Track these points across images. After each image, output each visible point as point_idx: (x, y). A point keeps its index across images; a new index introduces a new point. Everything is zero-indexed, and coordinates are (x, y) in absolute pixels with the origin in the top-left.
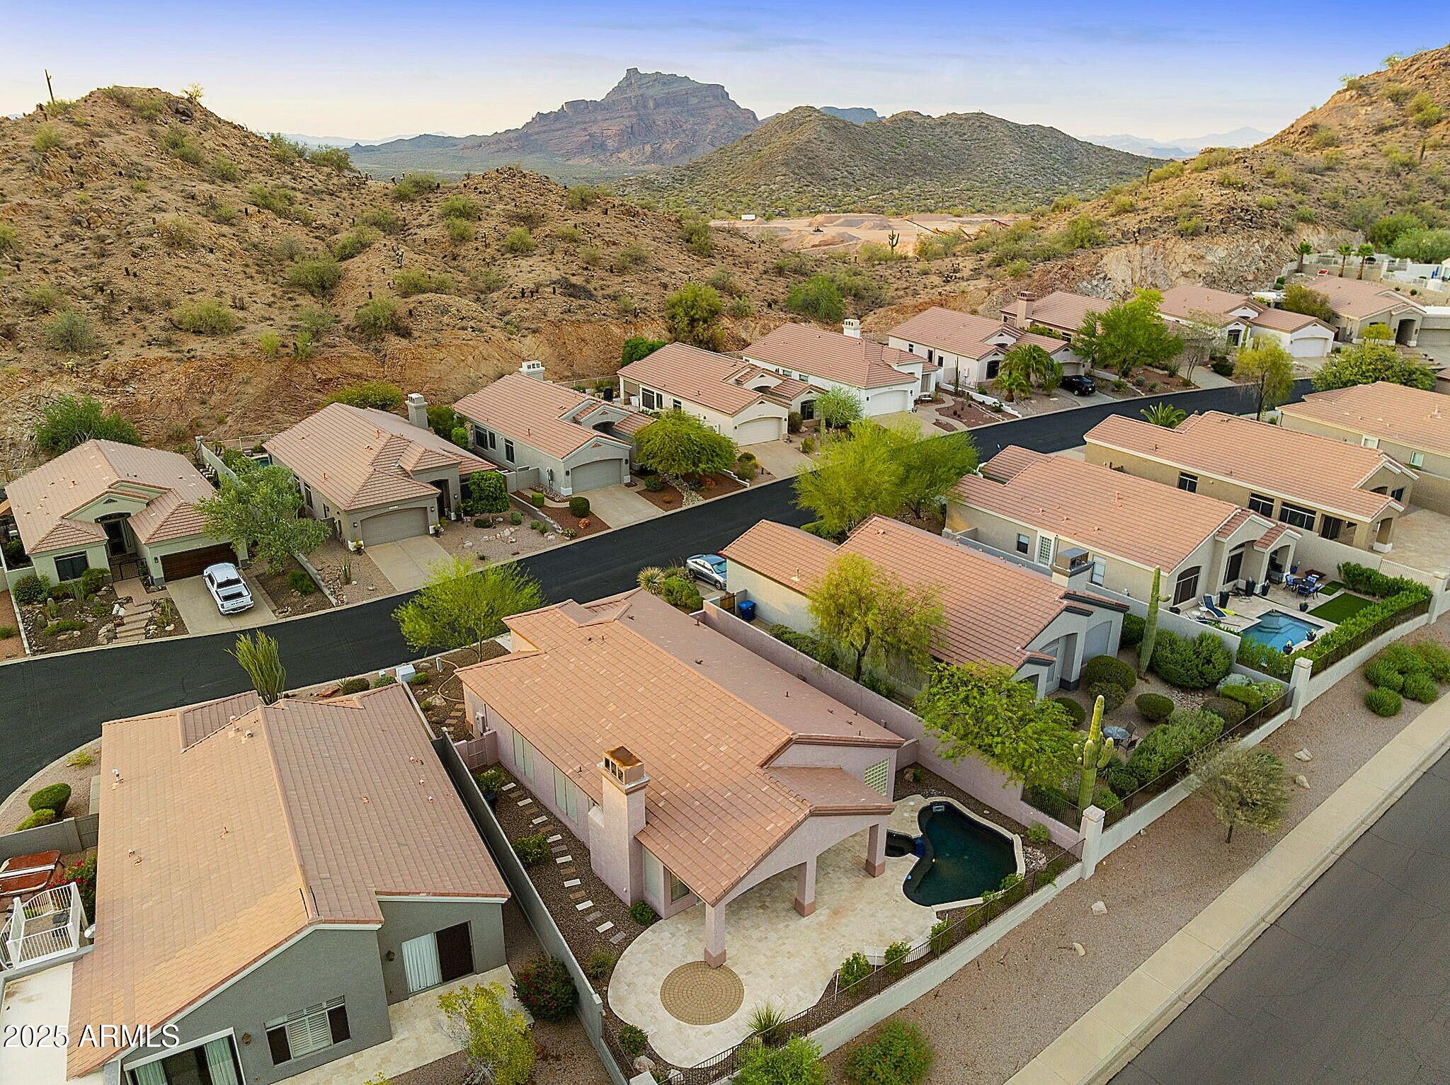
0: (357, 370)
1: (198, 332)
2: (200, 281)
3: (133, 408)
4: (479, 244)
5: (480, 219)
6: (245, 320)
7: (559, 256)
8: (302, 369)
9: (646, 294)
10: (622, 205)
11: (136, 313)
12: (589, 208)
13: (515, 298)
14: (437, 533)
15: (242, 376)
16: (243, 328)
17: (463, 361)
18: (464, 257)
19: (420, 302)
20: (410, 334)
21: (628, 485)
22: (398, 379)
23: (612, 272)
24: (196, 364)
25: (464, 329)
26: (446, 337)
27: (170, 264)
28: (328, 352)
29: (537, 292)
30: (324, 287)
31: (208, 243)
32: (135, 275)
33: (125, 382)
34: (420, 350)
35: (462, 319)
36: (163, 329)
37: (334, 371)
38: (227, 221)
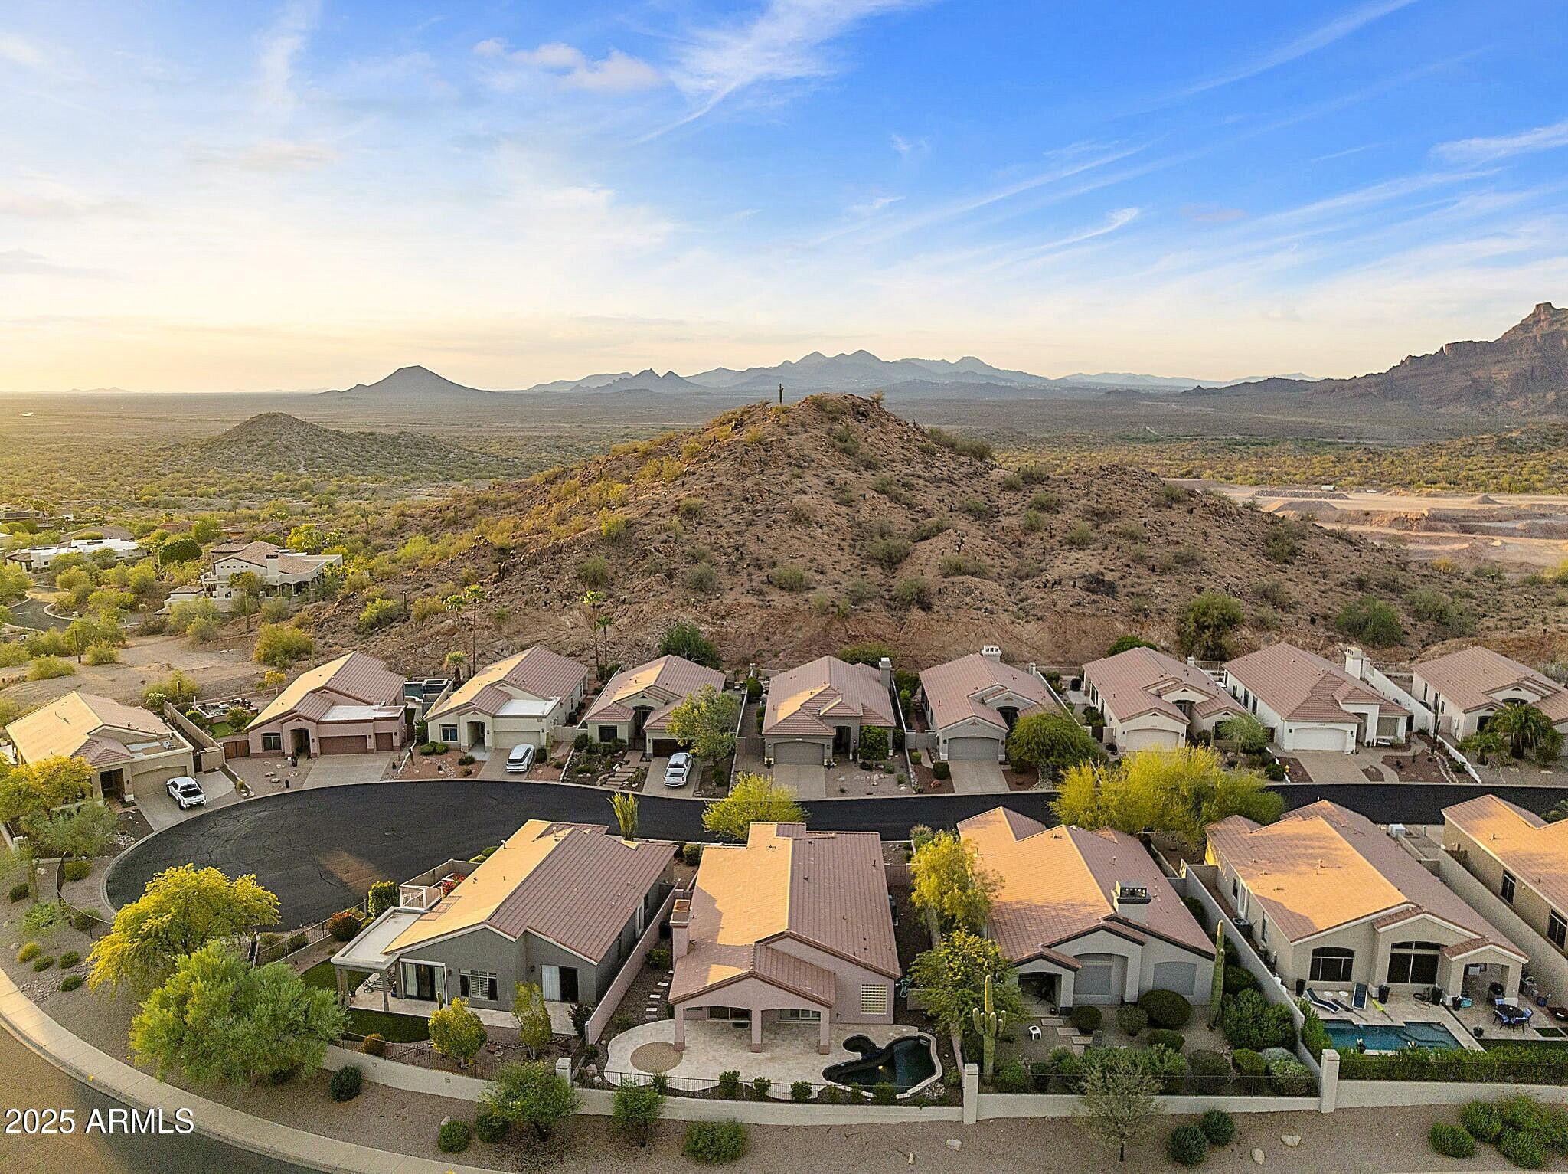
0: (879, 632)
1: (782, 588)
2: (803, 548)
3: (723, 636)
4: (1046, 535)
5: (1058, 512)
6: (819, 582)
7: (1111, 551)
8: (838, 625)
9: (1174, 595)
10: (1213, 505)
11: (751, 569)
12: (1175, 506)
13: (1038, 587)
14: (829, 766)
15: (795, 625)
16: (814, 588)
17: (966, 636)
18: (1029, 545)
19: (953, 583)
20: (930, 608)
21: (1001, 763)
22: (910, 642)
23: (1153, 571)
24: (770, 611)
25: (979, 609)
26: (960, 615)
27: (789, 533)
28: (862, 615)
29: (1060, 584)
30: (892, 561)
31: (821, 520)
32: (762, 541)
33: (723, 617)
34: (932, 622)
35: (981, 601)
36: (763, 583)
37: (862, 630)
38: (848, 503)
